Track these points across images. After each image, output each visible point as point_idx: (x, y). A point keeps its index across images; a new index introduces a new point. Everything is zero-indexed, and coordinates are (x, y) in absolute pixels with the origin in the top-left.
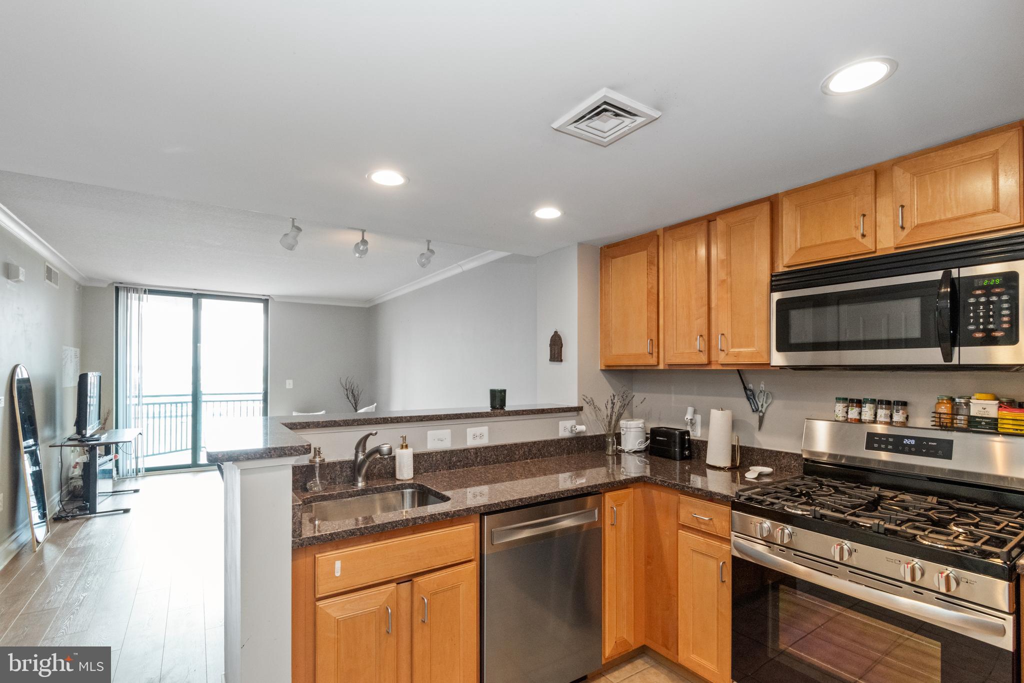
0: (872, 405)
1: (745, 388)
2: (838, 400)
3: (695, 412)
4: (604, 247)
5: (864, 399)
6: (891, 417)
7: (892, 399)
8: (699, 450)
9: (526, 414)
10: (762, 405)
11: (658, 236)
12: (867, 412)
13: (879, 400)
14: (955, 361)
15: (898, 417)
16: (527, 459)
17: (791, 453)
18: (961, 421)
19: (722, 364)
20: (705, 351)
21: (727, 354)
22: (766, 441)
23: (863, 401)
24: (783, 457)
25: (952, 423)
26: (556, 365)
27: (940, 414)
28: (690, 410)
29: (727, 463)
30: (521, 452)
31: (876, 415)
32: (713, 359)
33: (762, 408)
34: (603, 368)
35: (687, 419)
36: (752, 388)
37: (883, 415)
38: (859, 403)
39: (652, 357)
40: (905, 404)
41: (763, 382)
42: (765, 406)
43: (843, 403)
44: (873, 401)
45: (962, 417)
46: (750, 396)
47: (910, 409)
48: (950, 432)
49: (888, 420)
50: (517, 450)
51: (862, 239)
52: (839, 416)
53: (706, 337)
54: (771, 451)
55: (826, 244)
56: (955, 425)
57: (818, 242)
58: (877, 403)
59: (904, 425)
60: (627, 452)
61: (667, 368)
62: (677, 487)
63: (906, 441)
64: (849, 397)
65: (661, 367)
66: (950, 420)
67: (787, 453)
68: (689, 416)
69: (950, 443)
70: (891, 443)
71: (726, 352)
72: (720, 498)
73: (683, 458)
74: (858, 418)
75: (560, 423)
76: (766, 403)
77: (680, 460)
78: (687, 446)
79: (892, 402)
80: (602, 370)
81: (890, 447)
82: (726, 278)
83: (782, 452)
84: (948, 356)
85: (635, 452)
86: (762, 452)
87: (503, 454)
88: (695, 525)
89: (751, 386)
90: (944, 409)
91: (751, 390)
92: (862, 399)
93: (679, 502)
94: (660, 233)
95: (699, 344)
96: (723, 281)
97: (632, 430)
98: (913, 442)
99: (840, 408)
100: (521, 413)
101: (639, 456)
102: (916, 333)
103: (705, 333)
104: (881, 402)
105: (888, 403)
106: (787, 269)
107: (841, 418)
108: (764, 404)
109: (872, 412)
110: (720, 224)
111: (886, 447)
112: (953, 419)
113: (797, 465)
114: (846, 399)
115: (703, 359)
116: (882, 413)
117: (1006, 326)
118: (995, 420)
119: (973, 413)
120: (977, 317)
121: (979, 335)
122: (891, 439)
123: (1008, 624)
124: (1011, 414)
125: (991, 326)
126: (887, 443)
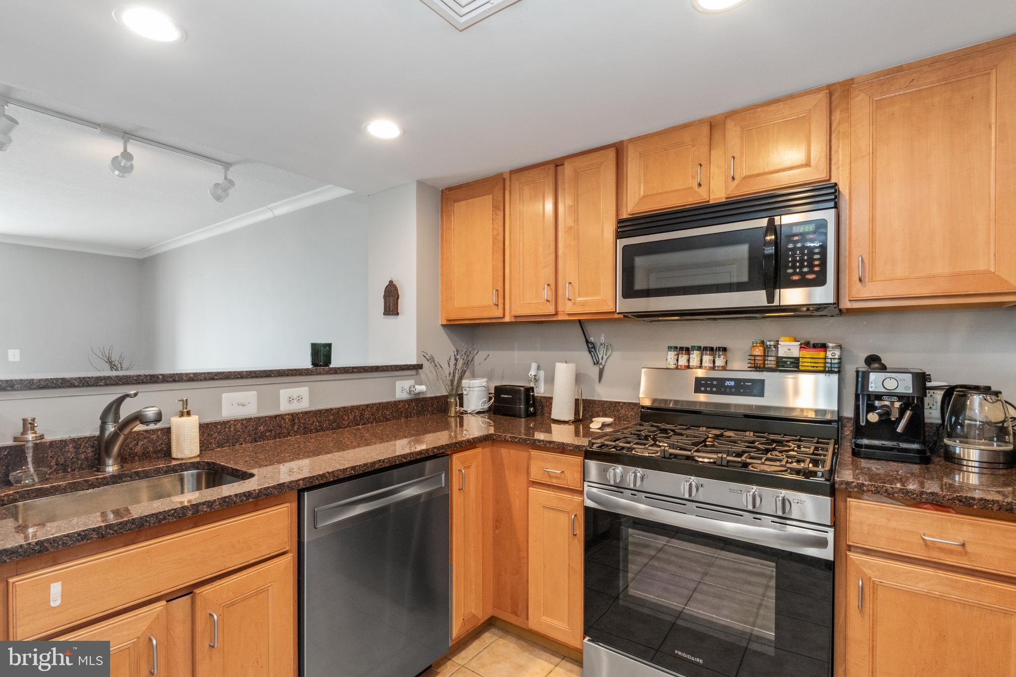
0: (698, 352)
1: (587, 342)
2: (670, 348)
3: (539, 368)
4: (446, 189)
5: (692, 346)
6: (714, 362)
7: (715, 346)
8: (543, 406)
9: (356, 372)
10: (602, 357)
11: (504, 179)
12: (695, 356)
13: (704, 347)
14: (776, 303)
15: (720, 362)
16: (358, 425)
17: (629, 403)
18: (771, 362)
19: (568, 314)
20: (552, 301)
21: (574, 304)
22: (605, 393)
23: (690, 349)
24: (622, 407)
25: (764, 364)
26: (391, 320)
27: (755, 356)
28: (534, 366)
29: (570, 417)
30: (351, 417)
31: (701, 361)
32: (560, 309)
33: (602, 360)
34: (445, 323)
35: (531, 375)
36: (593, 341)
37: (708, 361)
38: (688, 351)
39: (498, 309)
40: (725, 349)
41: (603, 335)
42: (605, 358)
43: (674, 351)
44: (699, 348)
45: (772, 358)
46: (591, 348)
47: (729, 354)
48: (761, 373)
49: (712, 365)
50: (345, 415)
51: (698, 188)
52: (671, 363)
53: (553, 287)
54: (611, 402)
55: (667, 192)
56: (766, 366)
57: (660, 191)
58: (703, 350)
59: (724, 368)
60: (470, 413)
61: (513, 320)
62: (528, 442)
63: (727, 383)
64: (679, 346)
65: (507, 319)
66: (763, 361)
67: (624, 403)
68: (533, 372)
69: (762, 382)
70: (714, 386)
71: (573, 301)
72: (572, 448)
73: (528, 415)
74: (687, 364)
75: (397, 382)
76: (606, 355)
77: (525, 418)
78: (531, 402)
79: (715, 348)
80: (443, 325)
81: (714, 389)
82: (573, 225)
83: (620, 402)
84: (771, 298)
85: (479, 413)
86: (602, 403)
87: (328, 420)
88: (547, 480)
89: (592, 339)
90: (758, 351)
91: (592, 343)
92: (690, 347)
93: (529, 458)
94: (507, 177)
95: (547, 293)
96: (570, 228)
97: (475, 389)
98: (732, 383)
99: (671, 355)
100: (351, 370)
101: (482, 417)
102: (745, 278)
103: (552, 283)
104: (705, 349)
105: (712, 349)
106: (630, 216)
107: (672, 365)
108: (604, 356)
109: (699, 359)
110: (568, 169)
111: (711, 389)
112: (764, 360)
113: (634, 414)
114: (676, 348)
115: (551, 310)
116: (707, 359)
117: (817, 269)
118: (797, 359)
119: (780, 354)
120: (794, 261)
121: (796, 278)
122: (715, 383)
123: (830, 536)
124: (809, 353)
125: (805, 270)
126: (712, 386)
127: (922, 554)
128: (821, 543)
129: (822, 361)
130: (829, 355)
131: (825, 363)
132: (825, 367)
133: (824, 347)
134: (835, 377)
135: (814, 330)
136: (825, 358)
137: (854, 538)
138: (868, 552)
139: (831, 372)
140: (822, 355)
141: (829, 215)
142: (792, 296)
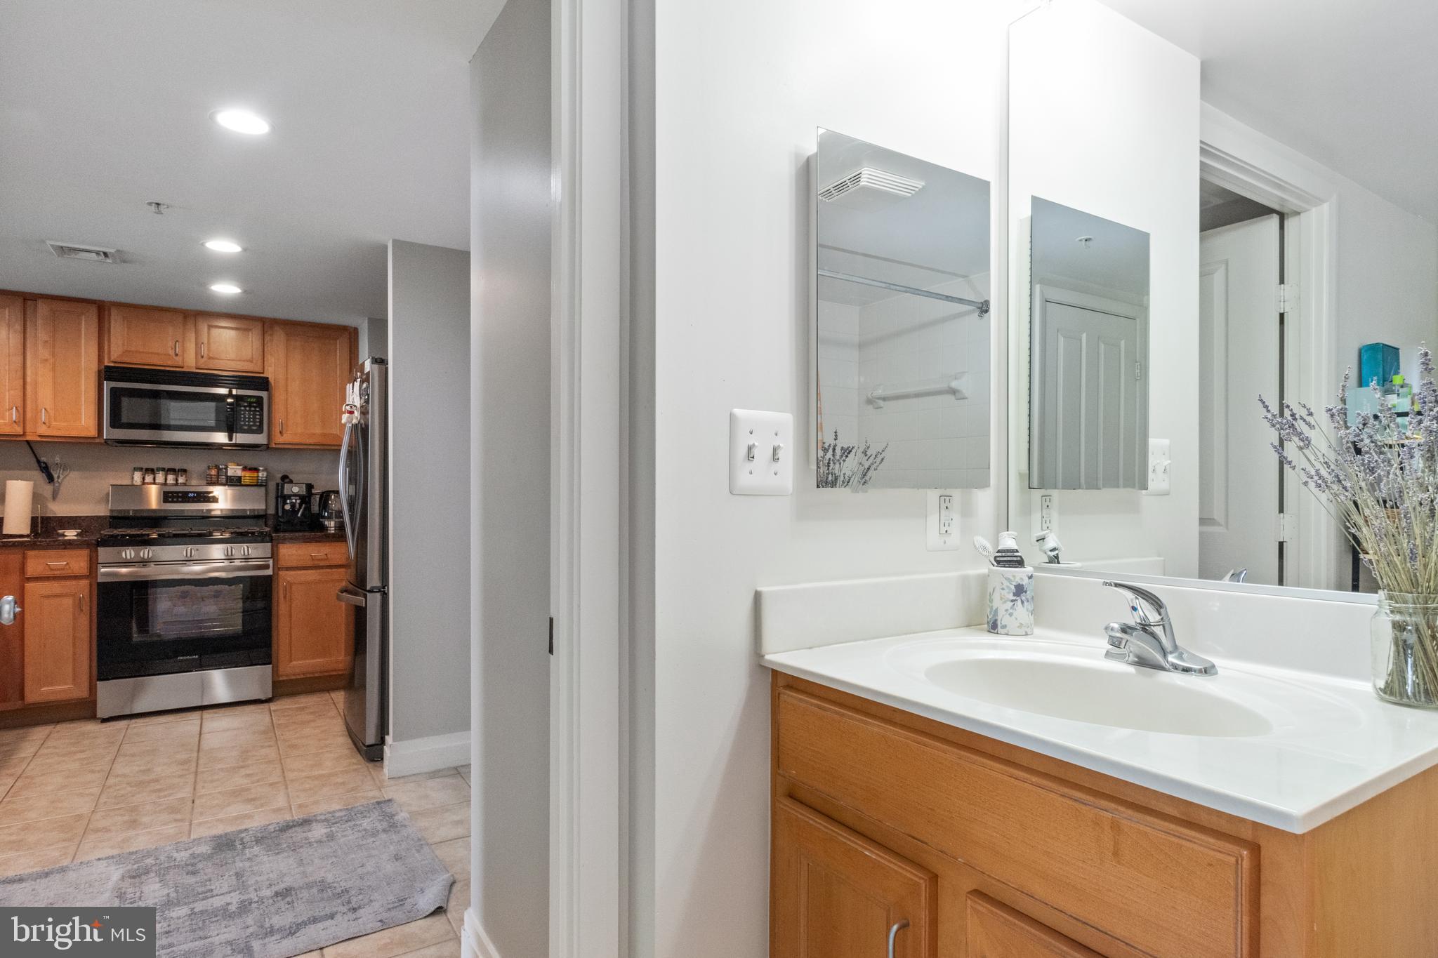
0: (163, 473)
1: (38, 461)
2: (135, 469)
5: (157, 467)
6: (177, 480)
7: (176, 467)
10: (58, 476)
12: (160, 477)
13: (166, 468)
14: (234, 442)
15: (181, 480)
18: (223, 479)
20: (18, 422)
21: (48, 427)
22: (61, 509)
23: (155, 470)
25: (218, 480)
27: (210, 475)
31: (166, 479)
32: (29, 431)
33: (58, 478)
36: (46, 462)
37: (171, 479)
38: (152, 471)
40: (185, 471)
41: (58, 456)
42: (61, 477)
43: (140, 471)
44: (163, 469)
45: (223, 477)
46: (44, 467)
47: (188, 473)
49: (174, 482)
51: (175, 357)
52: (137, 482)
53: (20, 408)
56: (219, 482)
59: (185, 484)
63: (190, 495)
64: (144, 467)
66: (215, 479)
70: (179, 497)
71: (47, 424)
72: (78, 543)
74: (153, 481)
76: (62, 474)
79: (177, 470)
81: (180, 500)
83: (80, 516)
84: (231, 439)
86: (60, 519)
89: (44, 459)
90: (214, 472)
91: (44, 463)
92: (155, 468)
95: (15, 415)
98: (193, 495)
99: (138, 474)
102: (212, 423)
104: (168, 469)
105: (174, 470)
106: (113, 365)
107: (139, 483)
108: (60, 475)
109: (163, 477)
110: (41, 308)
111: (177, 500)
112: (218, 478)
114: (142, 468)
116: (171, 477)
117: (258, 424)
118: (240, 477)
119: (229, 474)
120: (245, 418)
121: (246, 427)
122: (180, 495)
123: (271, 562)
124: (248, 474)
125: (251, 423)
126: (178, 497)
127: (310, 564)
128: (267, 567)
129: (256, 478)
130: (260, 474)
131: (258, 480)
132: (258, 482)
133: (256, 470)
134: (263, 489)
135: (251, 459)
136: (258, 477)
137: (282, 563)
138: (288, 569)
139: (261, 486)
140: (256, 475)
141: (264, 394)
142: (240, 438)
